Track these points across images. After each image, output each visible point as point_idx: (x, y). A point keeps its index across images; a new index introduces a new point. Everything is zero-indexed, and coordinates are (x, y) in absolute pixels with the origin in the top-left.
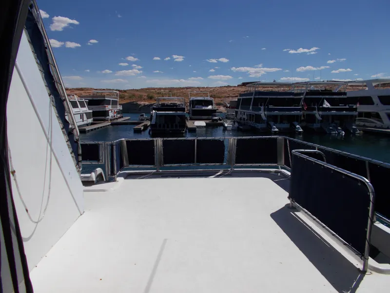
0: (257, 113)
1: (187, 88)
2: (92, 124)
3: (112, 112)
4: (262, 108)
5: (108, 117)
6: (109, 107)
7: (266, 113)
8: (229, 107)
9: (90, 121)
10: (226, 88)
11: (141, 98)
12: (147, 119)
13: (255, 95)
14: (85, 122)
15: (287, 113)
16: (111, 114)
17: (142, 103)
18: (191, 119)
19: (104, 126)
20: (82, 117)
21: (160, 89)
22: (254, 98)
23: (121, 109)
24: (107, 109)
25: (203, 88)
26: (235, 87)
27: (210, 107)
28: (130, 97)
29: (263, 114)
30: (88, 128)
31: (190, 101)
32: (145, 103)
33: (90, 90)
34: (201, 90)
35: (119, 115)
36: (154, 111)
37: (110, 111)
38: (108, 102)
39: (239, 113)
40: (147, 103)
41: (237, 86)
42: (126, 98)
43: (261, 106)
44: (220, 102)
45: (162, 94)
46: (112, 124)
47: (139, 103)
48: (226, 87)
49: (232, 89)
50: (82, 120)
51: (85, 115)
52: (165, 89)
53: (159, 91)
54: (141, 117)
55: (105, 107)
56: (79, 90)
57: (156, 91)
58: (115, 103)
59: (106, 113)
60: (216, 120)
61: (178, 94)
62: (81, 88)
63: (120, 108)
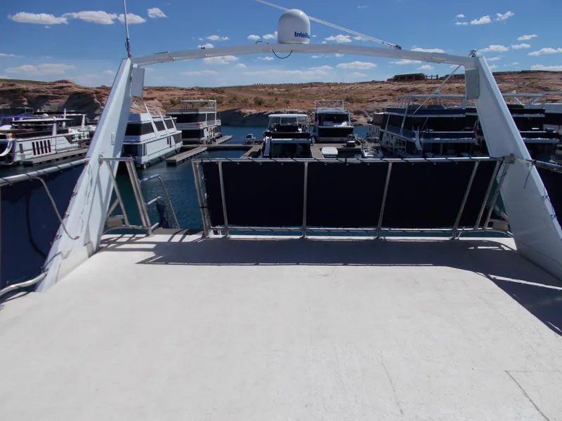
0: (409, 139)
1: (311, 85)
2: (183, 150)
3: (208, 129)
4: (417, 132)
5: (203, 139)
6: (203, 125)
7: (422, 139)
8: (372, 123)
9: (180, 145)
10: (369, 86)
11: (245, 103)
12: (256, 142)
13: (409, 113)
14: (173, 148)
15: (454, 140)
16: (206, 134)
17: (248, 111)
18: (317, 142)
19: (198, 154)
20: (169, 142)
21: (272, 86)
22: (407, 118)
23: (220, 124)
24: (201, 128)
25: (336, 84)
26: (383, 82)
27: (344, 125)
28: (230, 102)
29: (417, 141)
30: (178, 158)
31: (316, 114)
32: (251, 111)
33: (173, 90)
34: (332, 88)
35: (216, 134)
36: (267, 138)
37: (205, 130)
38: (202, 118)
39: (385, 135)
40: (254, 111)
41: (386, 80)
42: (224, 103)
43: (416, 130)
44: (359, 109)
45: (276, 95)
46: (209, 150)
47: (243, 111)
48: (370, 83)
49: (378, 86)
50: (169, 145)
51: (172, 139)
52: (279, 86)
53: (270, 90)
54: (249, 139)
55: (199, 124)
56: (158, 90)
57: (266, 91)
58: (211, 117)
59: (199, 133)
60: (353, 145)
61: (299, 95)
62: (162, 88)
63: (218, 123)
